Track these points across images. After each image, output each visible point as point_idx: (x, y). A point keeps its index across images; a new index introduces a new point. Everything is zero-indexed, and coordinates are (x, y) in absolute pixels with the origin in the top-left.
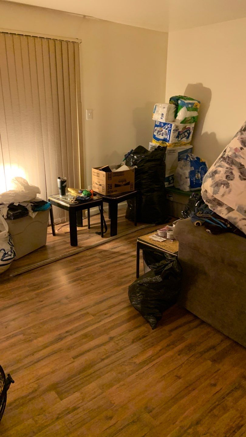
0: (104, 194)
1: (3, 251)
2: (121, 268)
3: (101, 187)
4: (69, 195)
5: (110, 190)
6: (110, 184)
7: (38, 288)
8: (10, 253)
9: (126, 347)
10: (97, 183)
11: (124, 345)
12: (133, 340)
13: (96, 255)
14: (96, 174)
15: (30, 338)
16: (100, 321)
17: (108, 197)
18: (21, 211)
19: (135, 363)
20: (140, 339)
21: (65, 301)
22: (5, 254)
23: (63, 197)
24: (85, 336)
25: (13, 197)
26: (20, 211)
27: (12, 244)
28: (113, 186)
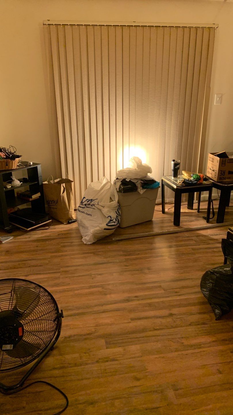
0: (216, 179)
1: (109, 218)
2: (212, 255)
3: (213, 173)
4: (181, 177)
5: (222, 176)
6: (223, 171)
7: (129, 255)
8: (114, 220)
9: (181, 326)
10: (211, 168)
11: (180, 324)
12: (191, 323)
13: (193, 238)
14: (211, 159)
15: (106, 292)
16: (168, 297)
17: (219, 184)
18: (131, 186)
19: (183, 343)
20: (199, 324)
21: (146, 271)
22: (111, 220)
23: (175, 179)
24: (150, 305)
25: (126, 174)
26: (129, 186)
27: (119, 214)
28: (227, 173)
